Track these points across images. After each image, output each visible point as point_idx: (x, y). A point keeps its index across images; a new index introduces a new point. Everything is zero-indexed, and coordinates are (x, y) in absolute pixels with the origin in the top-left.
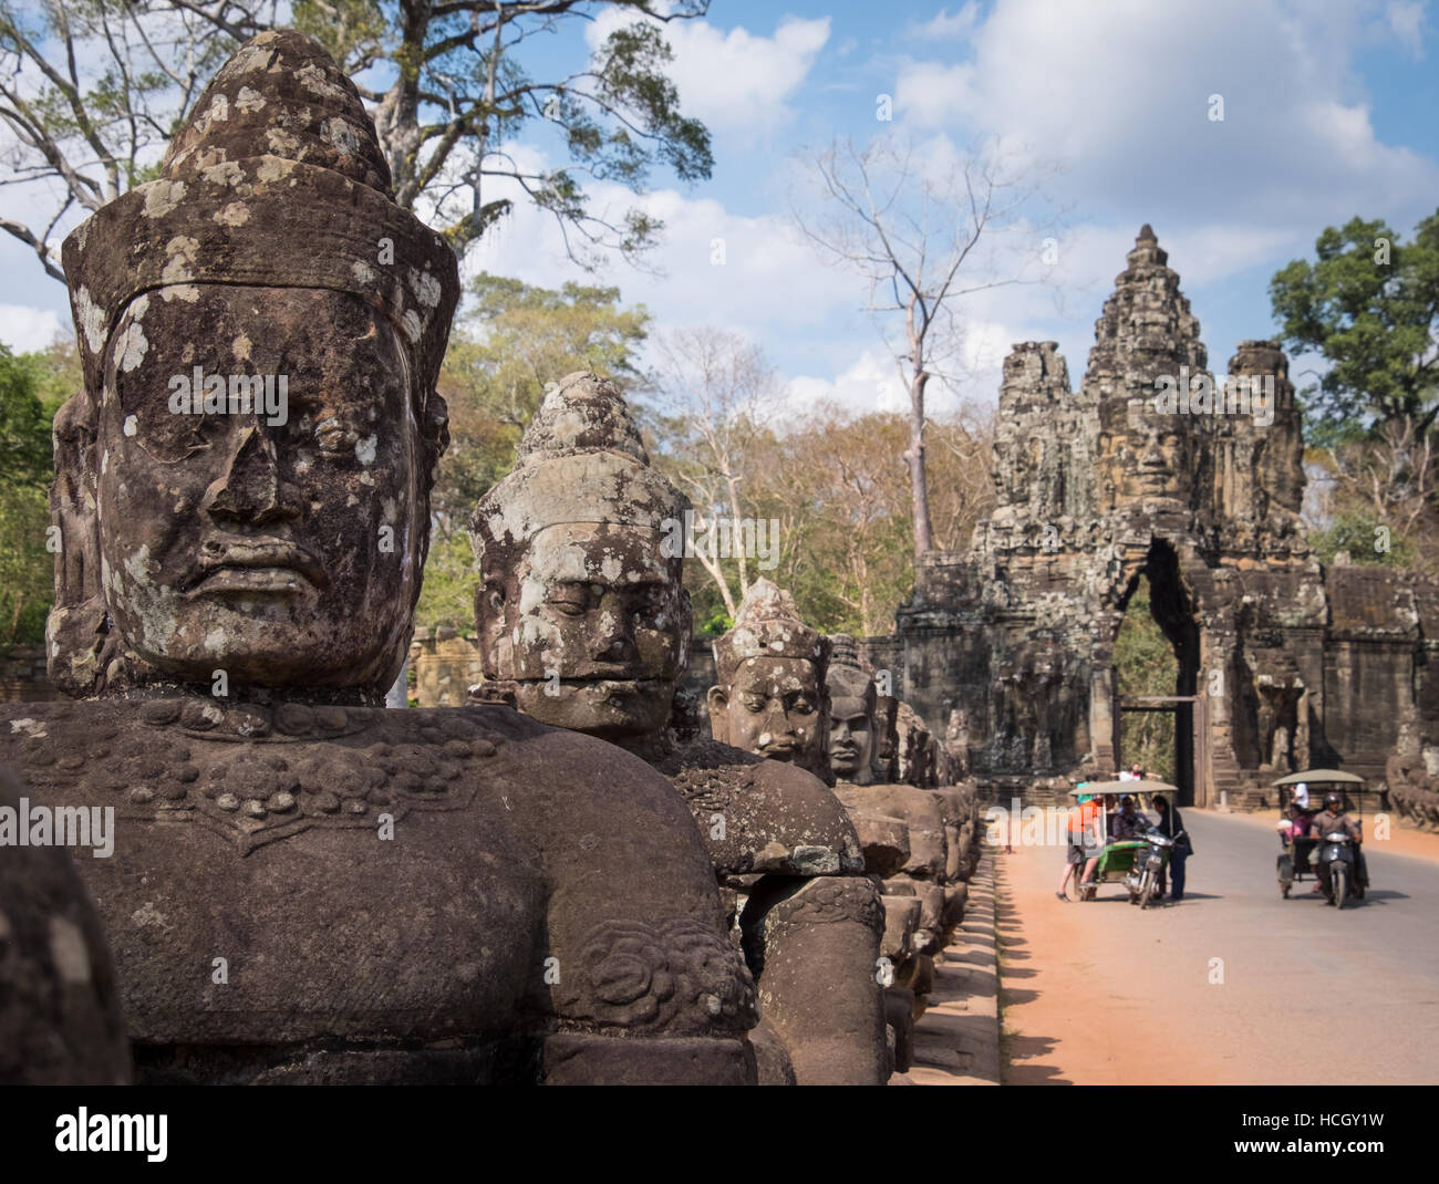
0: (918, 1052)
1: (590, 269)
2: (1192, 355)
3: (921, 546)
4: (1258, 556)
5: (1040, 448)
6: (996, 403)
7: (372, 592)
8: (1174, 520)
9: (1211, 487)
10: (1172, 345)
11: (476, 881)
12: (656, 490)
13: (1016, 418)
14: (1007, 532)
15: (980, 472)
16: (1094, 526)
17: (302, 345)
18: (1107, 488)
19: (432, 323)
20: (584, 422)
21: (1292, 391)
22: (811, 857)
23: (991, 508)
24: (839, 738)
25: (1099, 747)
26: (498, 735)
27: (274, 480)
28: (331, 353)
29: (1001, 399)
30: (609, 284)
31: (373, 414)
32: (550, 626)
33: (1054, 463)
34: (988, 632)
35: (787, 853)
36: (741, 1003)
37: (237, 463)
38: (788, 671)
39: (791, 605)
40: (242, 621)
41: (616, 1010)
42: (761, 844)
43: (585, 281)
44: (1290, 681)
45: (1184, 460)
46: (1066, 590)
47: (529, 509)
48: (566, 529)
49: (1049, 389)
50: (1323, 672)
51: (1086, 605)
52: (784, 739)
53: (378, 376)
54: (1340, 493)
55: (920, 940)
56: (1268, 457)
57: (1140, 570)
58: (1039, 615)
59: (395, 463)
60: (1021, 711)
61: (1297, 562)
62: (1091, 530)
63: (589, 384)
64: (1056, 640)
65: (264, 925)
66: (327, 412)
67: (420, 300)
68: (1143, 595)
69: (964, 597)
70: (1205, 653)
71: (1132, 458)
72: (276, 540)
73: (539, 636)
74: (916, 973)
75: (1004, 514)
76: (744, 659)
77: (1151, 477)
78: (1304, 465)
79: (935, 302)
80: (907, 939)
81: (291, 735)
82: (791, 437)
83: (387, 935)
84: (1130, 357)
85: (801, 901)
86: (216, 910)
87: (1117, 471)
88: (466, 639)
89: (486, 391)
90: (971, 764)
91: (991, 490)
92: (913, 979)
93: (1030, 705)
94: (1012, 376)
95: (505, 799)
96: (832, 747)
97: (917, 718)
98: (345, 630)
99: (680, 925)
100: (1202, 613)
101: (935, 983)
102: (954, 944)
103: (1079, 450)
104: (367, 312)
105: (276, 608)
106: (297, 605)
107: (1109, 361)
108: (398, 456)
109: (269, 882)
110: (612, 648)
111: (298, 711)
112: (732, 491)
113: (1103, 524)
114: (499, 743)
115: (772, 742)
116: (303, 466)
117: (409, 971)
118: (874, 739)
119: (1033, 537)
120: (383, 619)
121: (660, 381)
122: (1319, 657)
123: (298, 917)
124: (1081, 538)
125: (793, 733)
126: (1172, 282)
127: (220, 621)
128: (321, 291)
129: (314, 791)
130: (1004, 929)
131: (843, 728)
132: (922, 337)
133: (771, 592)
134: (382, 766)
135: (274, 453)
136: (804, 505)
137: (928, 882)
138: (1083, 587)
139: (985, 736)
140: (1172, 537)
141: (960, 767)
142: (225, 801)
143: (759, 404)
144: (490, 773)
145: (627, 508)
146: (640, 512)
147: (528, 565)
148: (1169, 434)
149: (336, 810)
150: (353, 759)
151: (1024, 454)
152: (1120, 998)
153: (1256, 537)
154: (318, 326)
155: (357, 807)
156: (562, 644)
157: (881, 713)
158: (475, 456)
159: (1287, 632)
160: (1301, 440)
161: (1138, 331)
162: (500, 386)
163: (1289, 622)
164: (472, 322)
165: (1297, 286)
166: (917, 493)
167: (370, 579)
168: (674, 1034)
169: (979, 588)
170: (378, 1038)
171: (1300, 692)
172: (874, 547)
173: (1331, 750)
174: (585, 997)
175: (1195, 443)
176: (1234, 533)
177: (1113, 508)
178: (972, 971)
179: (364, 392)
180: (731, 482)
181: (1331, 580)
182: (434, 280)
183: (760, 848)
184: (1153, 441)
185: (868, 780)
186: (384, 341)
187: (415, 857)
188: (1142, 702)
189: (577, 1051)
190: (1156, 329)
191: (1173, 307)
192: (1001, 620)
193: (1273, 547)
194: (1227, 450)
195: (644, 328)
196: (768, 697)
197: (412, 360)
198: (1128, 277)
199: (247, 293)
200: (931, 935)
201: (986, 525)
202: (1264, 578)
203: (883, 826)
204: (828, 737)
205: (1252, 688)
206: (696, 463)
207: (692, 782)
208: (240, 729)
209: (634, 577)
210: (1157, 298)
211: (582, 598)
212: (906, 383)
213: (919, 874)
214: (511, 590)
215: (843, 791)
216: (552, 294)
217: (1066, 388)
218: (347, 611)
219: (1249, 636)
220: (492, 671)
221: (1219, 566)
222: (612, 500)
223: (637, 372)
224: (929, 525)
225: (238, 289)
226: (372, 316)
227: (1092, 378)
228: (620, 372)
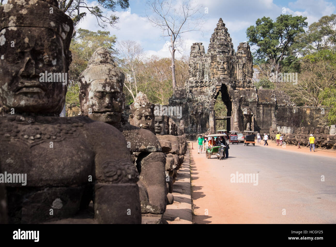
0: (174, 190)
1: (103, 28)
2: (230, 45)
3: (174, 86)
4: (244, 87)
5: (199, 65)
6: (189, 56)
7: (56, 92)
8: (226, 80)
9: (234, 73)
10: (226, 43)
11: (80, 152)
12: (117, 72)
13: (194, 59)
14: (192, 83)
15: (186, 70)
16: (210, 81)
17: (40, 40)
18: (213, 74)
19: (68, 35)
20: (102, 58)
21: (251, 53)
22: (151, 148)
23: (188, 78)
24: (157, 125)
25: (211, 127)
26: (84, 122)
27: (34, 68)
28: (46, 41)
29: (190, 55)
30: (107, 31)
31: (55, 55)
32: (95, 101)
33: (201, 68)
34: (188, 104)
35: (145, 148)
36: (136, 176)
37: (26, 65)
38: (146, 111)
39: (146, 97)
40: (28, 98)
41: (109, 178)
42: (140, 146)
43: (102, 30)
44: (250, 113)
45: (228, 68)
46: (204, 95)
47: (90, 76)
48: (98, 81)
49: (200, 53)
50: (257, 111)
51: (208, 98)
52: (145, 125)
53: (56, 46)
54: (260, 74)
55: (174, 167)
56: (246, 67)
57: (219, 90)
58: (199, 100)
59: (60, 65)
60: (195, 120)
61: (252, 89)
62: (209, 82)
63: (103, 50)
64: (202, 105)
65: (35, 162)
66: (46, 54)
67: (65, 30)
68: (220, 96)
69: (183, 96)
70: (233, 107)
71: (218, 67)
72: (35, 81)
73: (93, 103)
74: (173, 173)
75: (191, 79)
76: (137, 109)
77: (222, 71)
78: (253, 68)
79: (176, 34)
80: (171, 166)
81: (39, 122)
82: (147, 63)
83: (61, 164)
84: (217, 46)
85: (148, 158)
86: (24, 159)
87: (215, 70)
88: (78, 107)
89: (81, 54)
90: (185, 131)
91: (188, 74)
92: (173, 175)
93: (197, 119)
94: (192, 50)
95: (85, 135)
96: (155, 127)
97: (173, 121)
98: (50, 100)
99: (123, 161)
100: (232, 99)
101: (177, 176)
102: (181, 168)
103: (207, 66)
104: (54, 33)
105: (36, 96)
106: (40, 95)
107: (213, 47)
108: (61, 63)
109: (35, 153)
110: (108, 105)
111: (41, 118)
112: (134, 75)
113: (212, 81)
114: (84, 124)
115: (143, 126)
116: (41, 65)
117: (66, 171)
118: (164, 125)
119: (197, 84)
120: (59, 98)
121: (119, 51)
122: (256, 108)
123: (42, 160)
124: (207, 84)
125: (147, 124)
126: (226, 30)
127: (24, 99)
128: (44, 28)
129: (45, 134)
130: (192, 165)
131: (158, 123)
132: (174, 42)
133: (142, 95)
134: (59, 129)
135: (34, 63)
136: (149, 78)
137: (176, 155)
138: (208, 94)
139: (187, 125)
140: (226, 84)
141: (182, 132)
142: (26, 137)
143: (140, 56)
144: (82, 130)
145: (111, 76)
146: (114, 77)
147: (90, 88)
148: (225, 62)
149: (50, 138)
150: (53, 128)
151: (195, 66)
152: (215, 178)
153: (243, 83)
154: (43, 35)
155: (54, 137)
156: (98, 105)
157: (166, 120)
158: (79, 68)
159: (249, 103)
160: (252, 63)
161: (219, 41)
162: (85, 53)
163: (250, 101)
164: (78, 39)
165: (252, 31)
166: (173, 75)
167: (56, 89)
168: (121, 183)
169: (186, 94)
170: (59, 185)
171: (252, 115)
172: (164, 86)
173: (258, 127)
174: (103, 176)
175: (231, 64)
176: (239, 83)
177: (214, 78)
178: (185, 173)
179: (53, 50)
180: (134, 73)
181: (259, 92)
182: (68, 26)
183: (140, 147)
184: (222, 63)
185: (163, 134)
186: (57, 39)
187: (67, 147)
188: (220, 118)
189: (102, 187)
190: (223, 40)
191: (226, 35)
192: (191, 101)
193: (247, 85)
194: (237, 65)
195: (115, 40)
196: (142, 117)
197: (64, 43)
198: (217, 29)
199: (27, 28)
200: (176, 166)
201: (188, 81)
202: (245, 92)
203: (166, 143)
204: (154, 125)
205: (242, 115)
206: (127, 69)
207: (126, 133)
208: (29, 122)
209: (113, 90)
210: (223, 33)
211: (102, 95)
212: (170, 51)
213: (174, 153)
214: (87, 94)
215: (157, 136)
216: (95, 33)
217: (204, 52)
218: (51, 96)
219: (242, 104)
220: (83, 111)
221: (236, 89)
222: (108, 74)
223: (114, 50)
224: (176, 82)
225: (25, 28)
226: (55, 33)
227: (209, 50)
228: (110, 50)
